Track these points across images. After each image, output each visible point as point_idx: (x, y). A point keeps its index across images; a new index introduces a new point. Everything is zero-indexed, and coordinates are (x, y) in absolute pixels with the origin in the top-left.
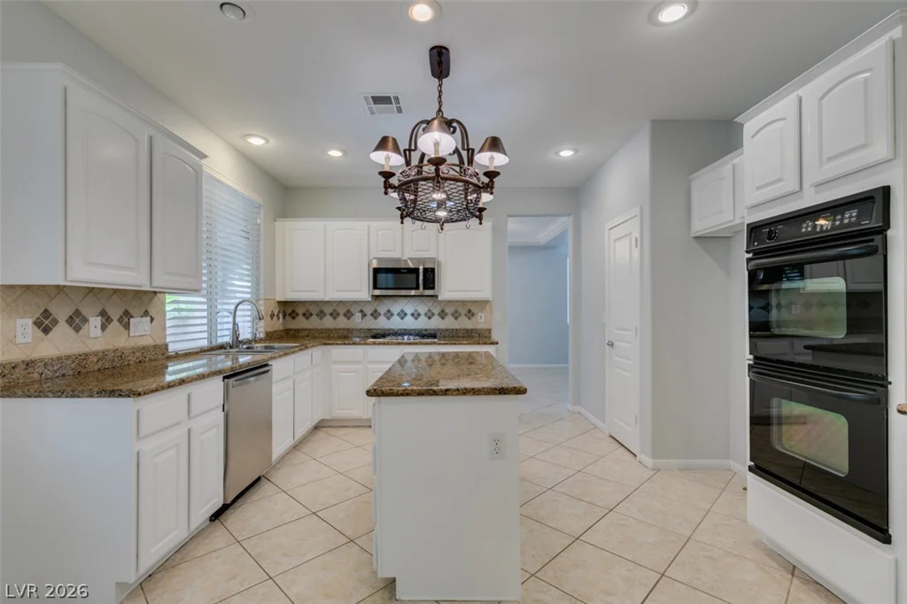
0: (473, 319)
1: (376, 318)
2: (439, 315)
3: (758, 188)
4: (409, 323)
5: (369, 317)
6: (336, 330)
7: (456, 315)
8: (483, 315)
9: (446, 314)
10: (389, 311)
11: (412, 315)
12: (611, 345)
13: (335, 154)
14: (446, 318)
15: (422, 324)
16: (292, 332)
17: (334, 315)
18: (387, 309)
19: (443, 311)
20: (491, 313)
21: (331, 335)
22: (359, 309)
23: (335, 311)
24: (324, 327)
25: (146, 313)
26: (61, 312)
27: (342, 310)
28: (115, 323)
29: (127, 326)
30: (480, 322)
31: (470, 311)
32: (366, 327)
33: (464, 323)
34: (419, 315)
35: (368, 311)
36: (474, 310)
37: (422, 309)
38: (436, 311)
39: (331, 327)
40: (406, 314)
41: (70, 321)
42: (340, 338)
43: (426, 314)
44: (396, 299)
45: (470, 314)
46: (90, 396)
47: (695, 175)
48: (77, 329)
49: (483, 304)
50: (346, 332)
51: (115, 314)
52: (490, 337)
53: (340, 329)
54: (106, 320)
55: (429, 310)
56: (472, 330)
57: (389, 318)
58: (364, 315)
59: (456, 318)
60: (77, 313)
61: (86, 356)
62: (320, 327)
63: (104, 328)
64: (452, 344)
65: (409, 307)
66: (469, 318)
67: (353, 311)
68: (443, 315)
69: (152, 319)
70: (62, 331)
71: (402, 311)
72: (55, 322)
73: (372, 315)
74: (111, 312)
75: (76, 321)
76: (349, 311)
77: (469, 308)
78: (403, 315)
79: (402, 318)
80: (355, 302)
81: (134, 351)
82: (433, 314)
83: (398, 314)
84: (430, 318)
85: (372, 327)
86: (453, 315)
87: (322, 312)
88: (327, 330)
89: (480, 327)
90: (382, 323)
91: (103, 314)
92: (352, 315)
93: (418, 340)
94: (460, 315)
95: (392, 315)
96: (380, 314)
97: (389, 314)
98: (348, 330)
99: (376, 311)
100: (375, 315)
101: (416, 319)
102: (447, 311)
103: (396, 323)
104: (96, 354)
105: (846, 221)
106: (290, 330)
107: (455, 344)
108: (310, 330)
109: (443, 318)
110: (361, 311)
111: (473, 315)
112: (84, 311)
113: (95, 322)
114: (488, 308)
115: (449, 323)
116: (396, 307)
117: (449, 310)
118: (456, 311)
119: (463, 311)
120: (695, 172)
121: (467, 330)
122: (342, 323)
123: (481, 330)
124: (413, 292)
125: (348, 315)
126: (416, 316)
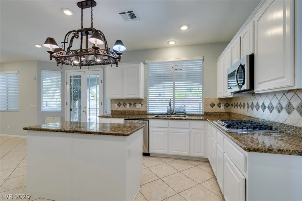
25: (140, 103)
26: (122, 103)
28: (132, 105)
29: (135, 106)
41: (123, 104)
48: (125, 106)
51: (132, 103)
54: (130, 105)
60: (125, 103)
61: (126, 111)
63: (130, 106)
69: (142, 105)
70: (122, 106)
72: (121, 105)
74: (131, 103)
75: (125, 105)
81: (136, 111)
91: (130, 103)
104: (127, 111)
112: (126, 103)
113: (128, 105)
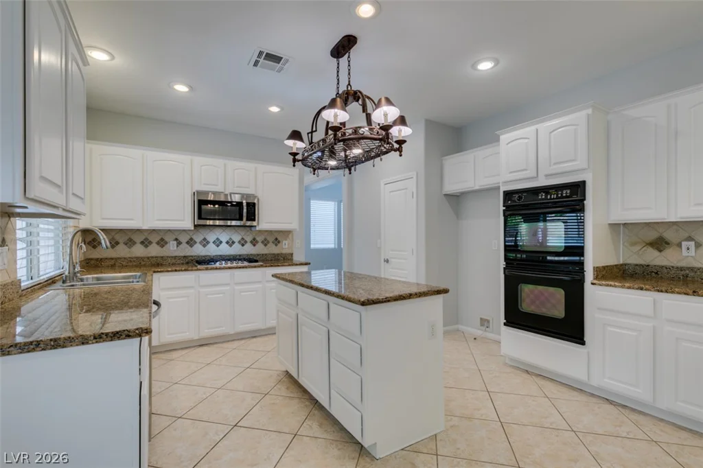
0: (279, 245)
1: (191, 246)
2: (251, 242)
3: (511, 172)
4: (225, 250)
5: (184, 245)
6: (148, 258)
7: (265, 243)
8: (287, 242)
9: (257, 242)
10: (205, 239)
11: (227, 243)
12: (387, 261)
13: (181, 88)
14: (257, 246)
15: (236, 250)
16: (92, 262)
17: (146, 243)
18: (202, 238)
19: (254, 239)
20: (293, 240)
21: (143, 263)
22: (175, 237)
23: (146, 239)
24: (134, 256)
25: (4, 242)
27: (154, 239)
30: (284, 247)
31: (276, 239)
32: (182, 255)
33: (272, 249)
34: (233, 242)
35: (184, 239)
36: (279, 239)
37: (236, 238)
38: (249, 239)
39: (142, 256)
40: (221, 242)
42: (153, 265)
43: (239, 242)
44: (211, 228)
45: (277, 242)
46: (83, 343)
47: (447, 157)
49: (287, 233)
50: (159, 259)
52: (292, 260)
53: (152, 257)
55: (243, 238)
56: (278, 254)
57: (204, 246)
58: (179, 243)
59: (266, 245)
62: (128, 256)
64: (276, 266)
65: (224, 236)
66: (276, 245)
67: (166, 239)
68: (254, 243)
69: (8, 250)
71: (218, 239)
73: (188, 243)
76: (162, 240)
77: (277, 237)
78: (218, 243)
79: (218, 246)
80: (169, 231)
82: (246, 242)
83: (214, 242)
84: (243, 245)
85: (188, 254)
86: (262, 242)
87: (130, 240)
88: (137, 258)
89: (284, 252)
90: (198, 251)
92: (166, 243)
93: (246, 264)
94: (268, 242)
95: (208, 242)
96: (196, 243)
97: (205, 243)
98: (162, 257)
99: (191, 239)
100: (191, 243)
101: (231, 246)
102: (258, 239)
103: (212, 250)
105: (564, 195)
106: (91, 259)
107: (279, 266)
108: (117, 259)
109: (254, 245)
110: (176, 239)
111: (279, 242)
114: (290, 236)
115: (260, 249)
116: (212, 236)
117: (259, 239)
118: (265, 239)
119: (271, 239)
120: (447, 155)
121: (274, 254)
122: (154, 251)
123: (285, 254)
124: (234, 223)
125: (162, 243)
126: (230, 243)
